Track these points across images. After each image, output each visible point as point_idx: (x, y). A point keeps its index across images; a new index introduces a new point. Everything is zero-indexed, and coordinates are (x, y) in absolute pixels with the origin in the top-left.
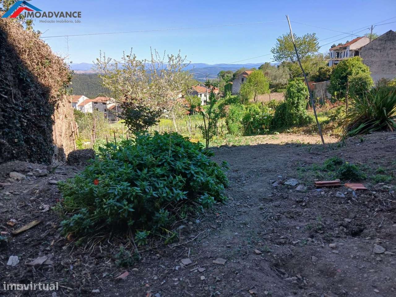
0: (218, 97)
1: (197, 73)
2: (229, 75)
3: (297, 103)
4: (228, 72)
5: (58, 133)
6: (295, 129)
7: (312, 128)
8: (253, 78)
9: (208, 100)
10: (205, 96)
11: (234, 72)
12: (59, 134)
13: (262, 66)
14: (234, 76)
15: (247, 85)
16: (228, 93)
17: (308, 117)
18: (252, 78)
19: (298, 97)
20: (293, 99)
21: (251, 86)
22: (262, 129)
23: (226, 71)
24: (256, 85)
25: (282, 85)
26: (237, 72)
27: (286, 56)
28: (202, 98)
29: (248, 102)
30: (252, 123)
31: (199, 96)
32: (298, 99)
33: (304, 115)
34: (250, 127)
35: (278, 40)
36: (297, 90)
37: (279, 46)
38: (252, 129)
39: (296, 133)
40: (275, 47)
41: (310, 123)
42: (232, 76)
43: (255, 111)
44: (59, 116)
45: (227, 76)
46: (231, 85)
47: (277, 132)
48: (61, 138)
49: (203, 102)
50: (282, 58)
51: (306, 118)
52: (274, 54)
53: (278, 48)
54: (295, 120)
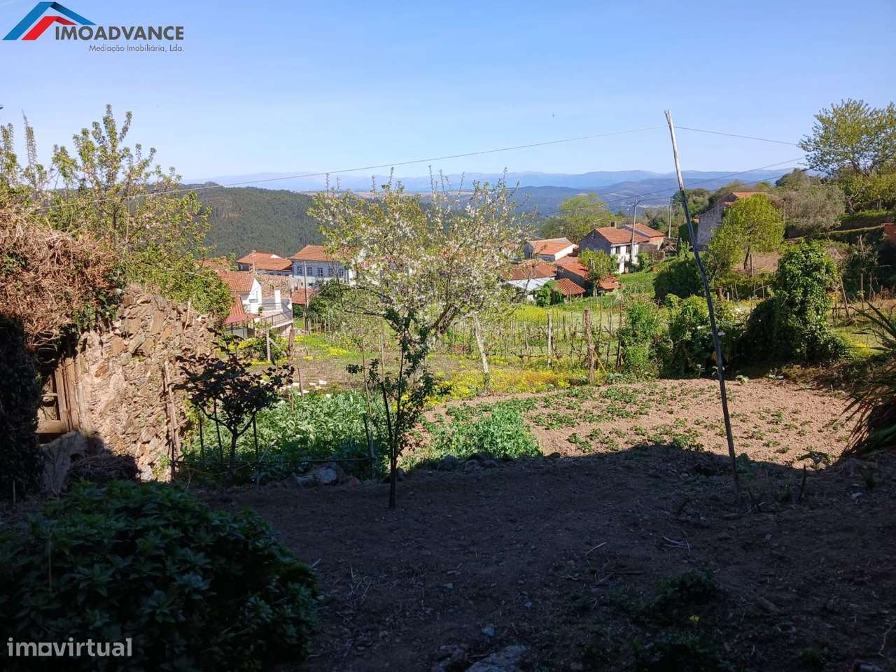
0: (662, 254)
1: (625, 194)
2: (700, 199)
3: (802, 302)
4: (700, 193)
5: (84, 406)
6: (796, 369)
7: (839, 373)
8: (741, 215)
9: (635, 261)
10: (629, 251)
11: (713, 193)
12: (87, 406)
13: (785, 176)
14: (711, 200)
15: (725, 232)
16: (682, 246)
17: (833, 340)
18: (739, 213)
19: (805, 287)
20: (789, 293)
21: (737, 232)
22: (709, 363)
23: (695, 188)
24: (748, 232)
25: (825, 230)
26: (720, 192)
27: (839, 158)
28: (620, 257)
29: (726, 271)
30: (688, 343)
31: (613, 251)
32: (805, 294)
33: (823, 334)
34: (684, 354)
35: (820, 119)
36: (802, 269)
37: (822, 132)
38: (687, 360)
39: (795, 382)
40: (811, 134)
41: (836, 356)
42: (707, 202)
43: (696, 313)
44: (87, 368)
45: (694, 202)
46: (696, 226)
47: (745, 376)
48: (93, 416)
49: (622, 266)
50: (828, 161)
51: (827, 343)
52: (807, 153)
53: (818, 139)
54: (800, 347)
